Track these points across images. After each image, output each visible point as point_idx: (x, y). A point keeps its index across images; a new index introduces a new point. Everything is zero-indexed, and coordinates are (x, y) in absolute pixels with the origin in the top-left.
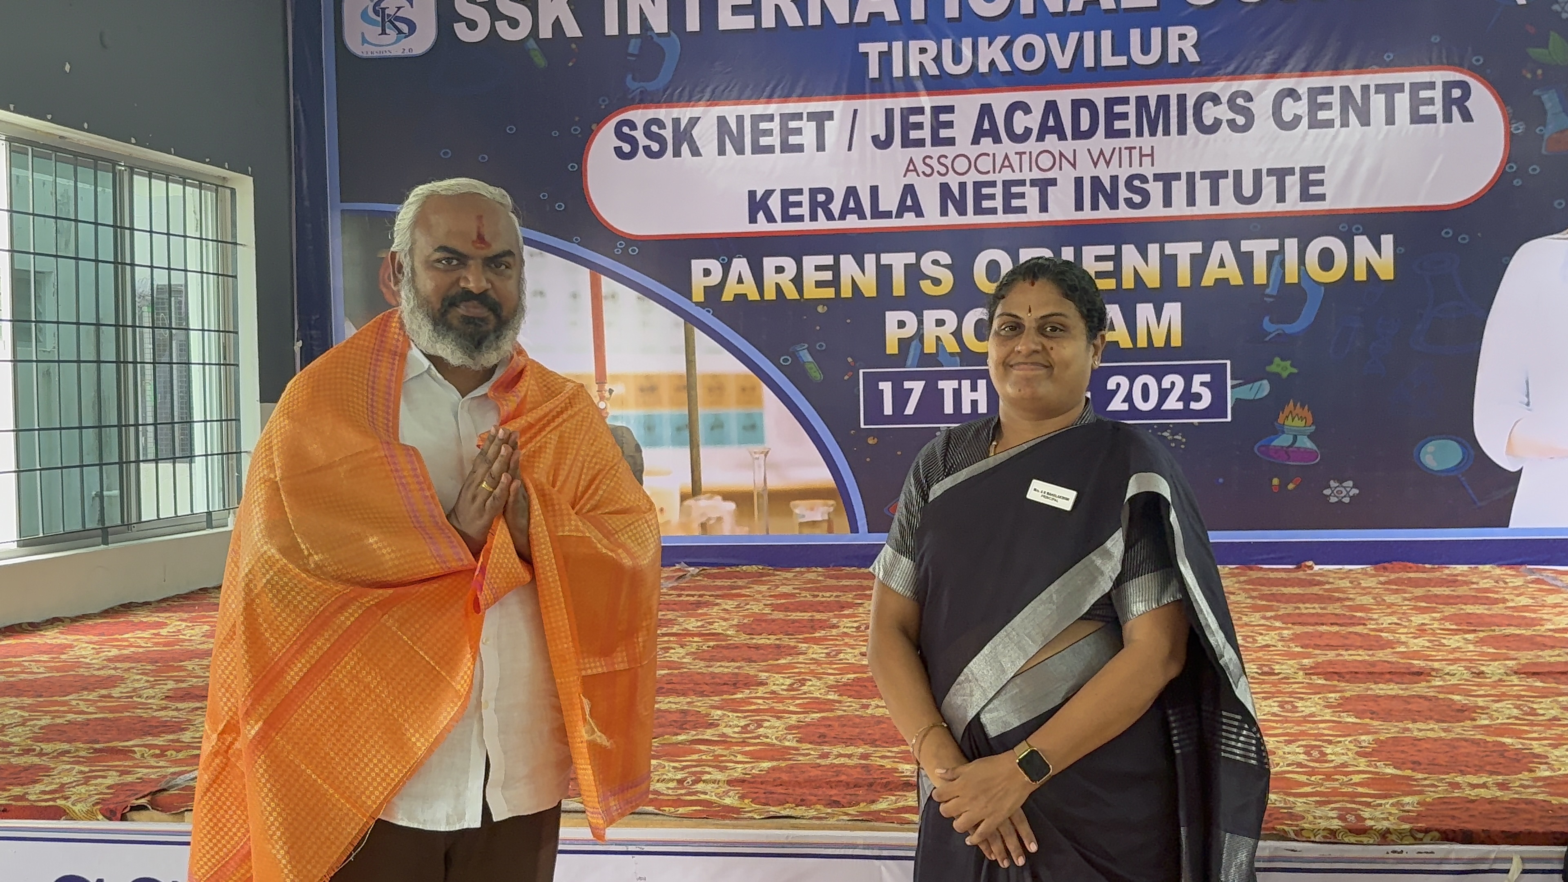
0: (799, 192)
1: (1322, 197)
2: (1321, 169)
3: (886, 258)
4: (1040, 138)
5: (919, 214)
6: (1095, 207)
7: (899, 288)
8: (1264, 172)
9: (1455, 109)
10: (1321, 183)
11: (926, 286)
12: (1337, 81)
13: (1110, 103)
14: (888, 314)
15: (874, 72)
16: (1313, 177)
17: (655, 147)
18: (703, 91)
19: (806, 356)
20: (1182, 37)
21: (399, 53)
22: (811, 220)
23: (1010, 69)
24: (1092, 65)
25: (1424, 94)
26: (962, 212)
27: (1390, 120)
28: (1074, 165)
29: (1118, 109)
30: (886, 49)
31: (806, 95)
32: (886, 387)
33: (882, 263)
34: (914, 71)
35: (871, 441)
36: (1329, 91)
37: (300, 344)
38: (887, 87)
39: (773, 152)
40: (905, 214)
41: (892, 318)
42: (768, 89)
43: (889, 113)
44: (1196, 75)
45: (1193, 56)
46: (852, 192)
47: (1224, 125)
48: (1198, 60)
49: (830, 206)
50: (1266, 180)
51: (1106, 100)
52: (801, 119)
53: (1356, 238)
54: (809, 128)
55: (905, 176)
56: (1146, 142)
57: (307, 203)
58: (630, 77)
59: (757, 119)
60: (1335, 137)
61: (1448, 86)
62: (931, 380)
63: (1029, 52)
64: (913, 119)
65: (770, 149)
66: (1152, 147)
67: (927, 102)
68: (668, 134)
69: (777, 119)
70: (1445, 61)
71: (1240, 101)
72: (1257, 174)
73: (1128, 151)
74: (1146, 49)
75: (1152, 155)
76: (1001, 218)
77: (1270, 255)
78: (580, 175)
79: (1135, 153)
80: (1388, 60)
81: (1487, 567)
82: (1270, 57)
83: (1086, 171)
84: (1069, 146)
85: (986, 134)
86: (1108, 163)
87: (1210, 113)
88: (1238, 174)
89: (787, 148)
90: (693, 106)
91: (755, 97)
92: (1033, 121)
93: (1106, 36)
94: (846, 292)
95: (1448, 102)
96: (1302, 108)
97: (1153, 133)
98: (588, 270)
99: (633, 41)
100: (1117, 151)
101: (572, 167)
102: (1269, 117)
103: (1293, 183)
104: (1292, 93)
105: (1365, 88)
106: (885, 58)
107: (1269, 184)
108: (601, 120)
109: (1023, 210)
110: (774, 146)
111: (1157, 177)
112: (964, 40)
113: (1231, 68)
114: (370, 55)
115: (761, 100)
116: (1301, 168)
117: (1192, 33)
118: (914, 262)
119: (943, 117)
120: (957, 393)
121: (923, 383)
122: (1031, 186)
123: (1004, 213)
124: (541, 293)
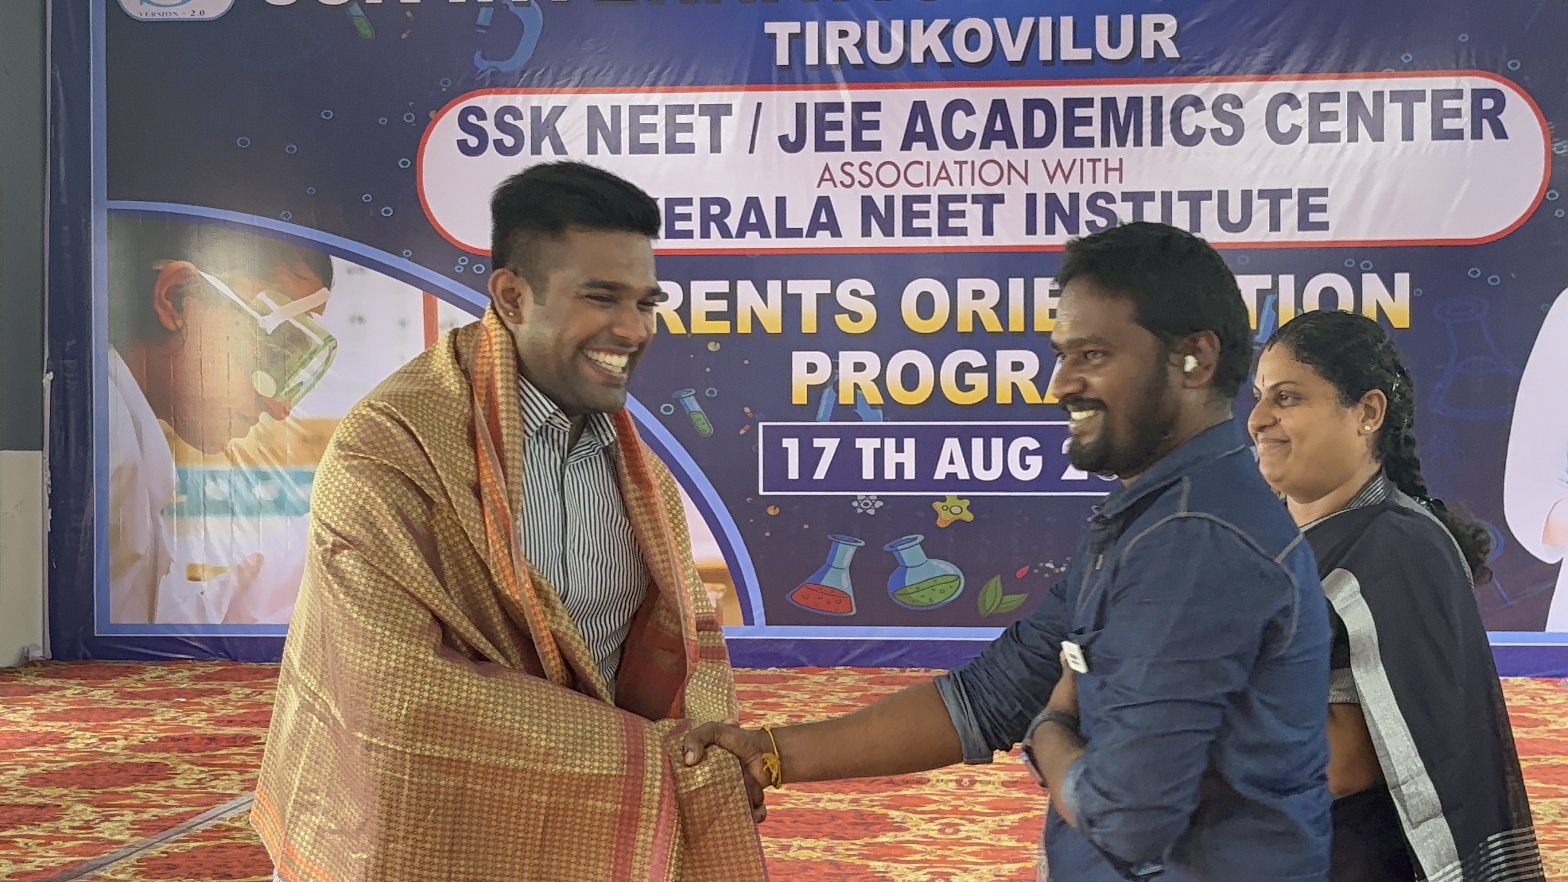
0: (688, 202)
1: (1324, 226)
2: (1323, 192)
3: (794, 287)
4: (985, 145)
5: (836, 233)
6: (1050, 229)
7: (809, 323)
8: (1255, 193)
9: (1485, 122)
10: (1323, 208)
11: (843, 322)
12: (1345, 86)
13: (1070, 104)
14: (795, 354)
15: (782, 57)
16: (1313, 201)
17: (509, 141)
18: (569, 74)
19: (692, 404)
20: (1159, 27)
21: (188, 16)
22: (702, 237)
23: (948, 60)
24: (1050, 58)
25: (1448, 104)
26: (888, 231)
27: (1408, 135)
28: (1025, 179)
29: (1079, 112)
30: (798, 31)
31: (699, 84)
32: (792, 445)
33: (789, 292)
34: (832, 59)
35: (772, 511)
36: (1334, 97)
37: (50, 376)
38: (798, 77)
39: (656, 152)
40: (819, 233)
41: (800, 359)
42: (652, 73)
43: (801, 109)
44: (1173, 75)
45: (1171, 51)
46: (753, 204)
47: (1208, 136)
48: (1178, 56)
49: (726, 221)
50: (1257, 203)
51: (1066, 100)
52: (692, 113)
53: (1364, 276)
54: (702, 124)
55: (819, 186)
56: (1113, 153)
57: (64, 200)
58: (478, 54)
59: (636, 111)
60: (1341, 153)
61: (1478, 95)
62: (847, 438)
63: (972, 39)
64: (830, 117)
65: (652, 149)
66: (1121, 160)
67: (847, 96)
68: (525, 125)
69: (662, 111)
70: (1474, 63)
71: (1227, 107)
72: (1247, 195)
73: (1091, 164)
74: (1114, 41)
75: (1120, 169)
76: (936, 241)
77: (1261, 294)
78: (413, 174)
79: (1100, 166)
80: (1406, 61)
81: (1519, 680)
82: (1263, 55)
83: (1041, 187)
84: (1020, 155)
85: (919, 138)
86: (1067, 178)
87: (1190, 120)
88: (1224, 196)
89: (673, 147)
90: (558, 92)
91: (635, 84)
92: (977, 124)
93: (1067, 24)
94: (744, 326)
95: (1478, 114)
96: (1301, 117)
97: (1122, 142)
98: (421, 292)
99: (483, 10)
100: (1078, 163)
101: (403, 162)
102: (1261, 128)
103: (1289, 208)
104: (1289, 99)
105: (1378, 96)
106: (797, 41)
107: (1261, 209)
108: (442, 105)
109: (963, 232)
110: (657, 145)
111: (1126, 197)
112: (893, 22)
113: (1216, 67)
114: (150, 17)
115: (642, 88)
116: (1299, 190)
117: (1170, 22)
118: (829, 292)
119: (867, 116)
120: (879, 454)
121: (838, 440)
122: (973, 202)
123: (940, 234)
124: (361, 319)
